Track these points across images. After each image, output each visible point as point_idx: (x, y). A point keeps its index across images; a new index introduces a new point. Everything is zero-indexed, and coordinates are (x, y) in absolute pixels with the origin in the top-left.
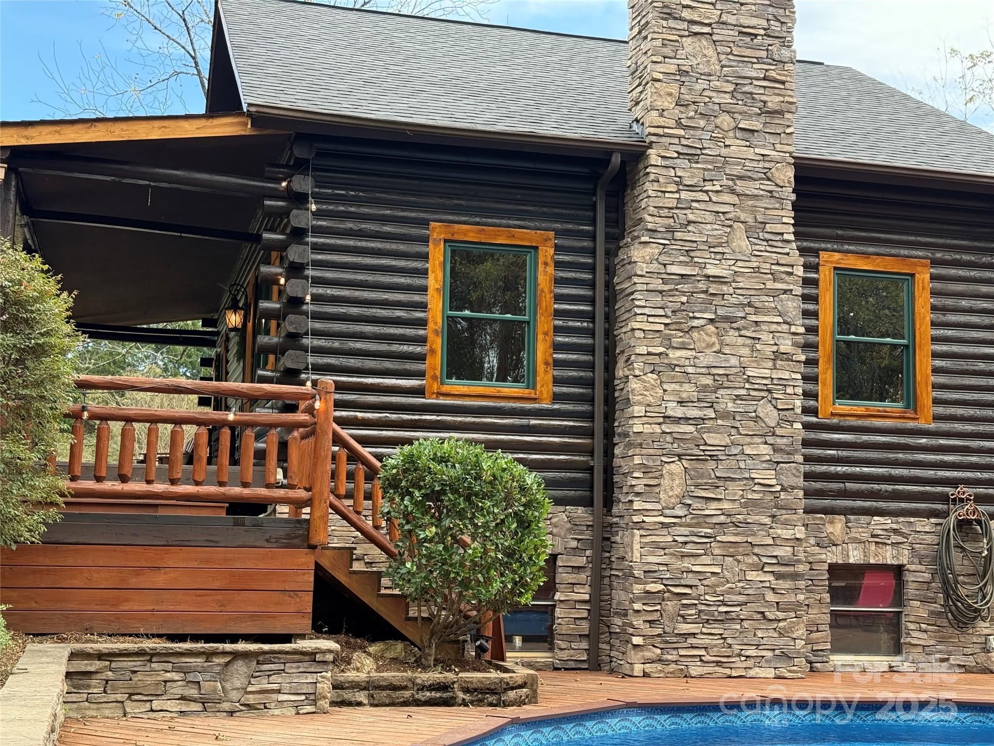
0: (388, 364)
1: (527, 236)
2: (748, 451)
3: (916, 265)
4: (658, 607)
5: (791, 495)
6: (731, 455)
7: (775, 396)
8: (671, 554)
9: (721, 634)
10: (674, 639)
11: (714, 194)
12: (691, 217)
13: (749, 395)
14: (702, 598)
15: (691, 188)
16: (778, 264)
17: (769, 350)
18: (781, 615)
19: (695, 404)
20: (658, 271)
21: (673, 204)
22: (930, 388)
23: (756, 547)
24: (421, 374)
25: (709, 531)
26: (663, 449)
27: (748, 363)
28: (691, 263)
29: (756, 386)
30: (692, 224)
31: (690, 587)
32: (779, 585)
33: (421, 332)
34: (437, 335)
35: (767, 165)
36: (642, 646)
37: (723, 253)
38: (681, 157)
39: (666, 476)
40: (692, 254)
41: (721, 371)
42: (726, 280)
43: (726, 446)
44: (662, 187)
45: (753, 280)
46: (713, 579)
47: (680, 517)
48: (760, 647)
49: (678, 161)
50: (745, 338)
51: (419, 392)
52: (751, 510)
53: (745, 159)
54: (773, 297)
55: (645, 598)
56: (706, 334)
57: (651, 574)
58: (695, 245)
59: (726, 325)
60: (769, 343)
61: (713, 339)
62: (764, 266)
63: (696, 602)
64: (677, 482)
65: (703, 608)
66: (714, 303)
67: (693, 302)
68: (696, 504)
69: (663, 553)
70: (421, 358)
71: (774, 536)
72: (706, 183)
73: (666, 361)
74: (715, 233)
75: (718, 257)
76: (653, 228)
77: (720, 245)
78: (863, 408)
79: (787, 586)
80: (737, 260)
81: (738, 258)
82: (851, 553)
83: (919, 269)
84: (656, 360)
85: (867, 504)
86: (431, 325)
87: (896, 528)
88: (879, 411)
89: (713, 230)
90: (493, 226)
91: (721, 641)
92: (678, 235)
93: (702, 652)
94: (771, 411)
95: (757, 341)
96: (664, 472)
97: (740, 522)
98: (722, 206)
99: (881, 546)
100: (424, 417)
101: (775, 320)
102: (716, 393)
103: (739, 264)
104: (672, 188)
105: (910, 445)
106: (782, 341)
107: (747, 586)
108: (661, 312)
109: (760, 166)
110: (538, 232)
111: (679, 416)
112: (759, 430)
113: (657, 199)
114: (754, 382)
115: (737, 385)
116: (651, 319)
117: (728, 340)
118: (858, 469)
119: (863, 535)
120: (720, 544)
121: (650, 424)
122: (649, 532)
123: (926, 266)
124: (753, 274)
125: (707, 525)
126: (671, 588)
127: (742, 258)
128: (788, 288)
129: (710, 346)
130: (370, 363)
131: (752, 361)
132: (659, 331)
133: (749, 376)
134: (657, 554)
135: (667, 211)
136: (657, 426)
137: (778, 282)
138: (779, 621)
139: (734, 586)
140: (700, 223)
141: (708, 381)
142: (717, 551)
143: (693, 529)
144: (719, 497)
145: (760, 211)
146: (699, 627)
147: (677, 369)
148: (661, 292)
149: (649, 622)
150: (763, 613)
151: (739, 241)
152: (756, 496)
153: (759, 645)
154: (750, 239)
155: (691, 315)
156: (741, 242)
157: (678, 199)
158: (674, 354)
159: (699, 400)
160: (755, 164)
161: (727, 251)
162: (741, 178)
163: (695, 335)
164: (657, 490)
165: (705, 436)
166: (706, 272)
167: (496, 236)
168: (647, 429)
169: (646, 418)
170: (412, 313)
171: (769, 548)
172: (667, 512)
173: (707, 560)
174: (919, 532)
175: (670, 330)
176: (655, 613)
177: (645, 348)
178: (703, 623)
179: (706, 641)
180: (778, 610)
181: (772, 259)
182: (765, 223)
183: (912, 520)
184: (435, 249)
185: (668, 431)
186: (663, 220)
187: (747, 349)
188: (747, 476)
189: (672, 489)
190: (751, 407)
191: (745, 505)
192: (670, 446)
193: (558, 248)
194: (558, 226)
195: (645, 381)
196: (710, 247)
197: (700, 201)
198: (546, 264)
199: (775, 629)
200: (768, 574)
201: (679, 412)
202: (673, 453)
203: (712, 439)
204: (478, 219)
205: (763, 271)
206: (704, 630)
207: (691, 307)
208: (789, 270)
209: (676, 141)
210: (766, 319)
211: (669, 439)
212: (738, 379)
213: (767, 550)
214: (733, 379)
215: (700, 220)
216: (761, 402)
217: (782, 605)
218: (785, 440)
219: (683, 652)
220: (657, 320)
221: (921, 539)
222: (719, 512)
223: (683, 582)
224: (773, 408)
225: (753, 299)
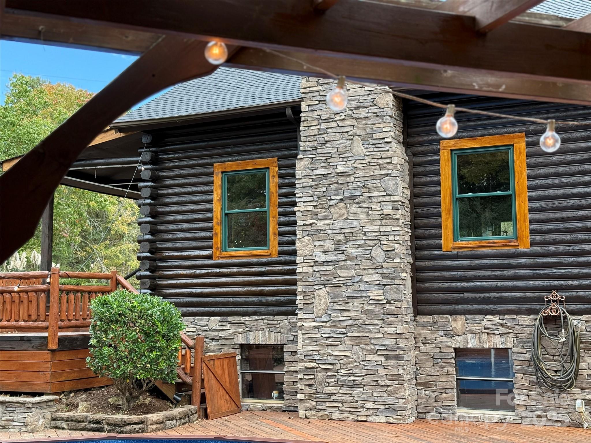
0: (195, 244)
1: (263, 162)
2: (366, 279)
3: (513, 138)
4: (313, 377)
5: (393, 306)
6: (355, 282)
7: (382, 242)
8: (320, 345)
9: (351, 394)
10: (323, 396)
11: (340, 121)
12: (327, 139)
13: (366, 244)
14: (339, 371)
15: (327, 120)
16: (382, 158)
17: (377, 214)
18: (388, 383)
19: (333, 253)
20: (308, 175)
21: (316, 132)
22: (528, 223)
23: (373, 339)
24: (210, 248)
25: (342, 330)
26: (315, 281)
27: (365, 224)
28: (329, 166)
29: (370, 238)
30: (328, 143)
31: (333, 364)
32: (387, 363)
33: (210, 225)
34: (218, 225)
35: (373, 96)
36: (304, 400)
37: (348, 157)
38: (321, 103)
39: (317, 297)
40: (329, 161)
41: (348, 231)
42: (349, 173)
43: (352, 277)
44: (309, 124)
45: (366, 171)
46: (345, 359)
47: (326, 322)
48: (376, 403)
49: (319, 105)
50: (362, 208)
51: (210, 257)
52: (368, 316)
53: (359, 96)
54: (380, 179)
55: (305, 371)
56: (339, 209)
57: (308, 357)
58: (330, 155)
59: (351, 202)
60: (377, 209)
61: (343, 211)
62: (373, 161)
63: (336, 374)
64: (323, 301)
65: (340, 377)
66: (343, 189)
67: (330, 190)
68: (334, 314)
69: (315, 344)
70: (210, 238)
71: (383, 332)
72: (336, 116)
73: (315, 228)
74: (342, 145)
75: (345, 160)
76: (304, 150)
77: (345, 153)
78: (477, 242)
79: (392, 364)
80: (356, 160)
81: (356, 159)
82: (469, 341)
83: (517, 140)
84: (309, 228)
85: (481, 307)
86: (215, 220)
87: (502, 323)
88: (489, 243)
89: (340, 144)
90: (245, 160)
91: (352, 398)
92: (319, 151)
93: (340, 405)
94: (380, 252)
95: (370, 209)
96: (315, 295)
97: (361, 324)
98: (346, 128)
99: (492, 335)
100: (212, 271)
101: (381, 194)
102: (346, 244)
103: (358, 162)
104: (315, 123)
105: (512, 265)
106: (385, 207)
107: (367, 364)
108: (311, 199)
109: (369, 98)
110: (268, 159)
111: (323, 261)
112: (372, 265)
113: (306, 131)
114: (368, 235)
115: (358, 238)
116: (305, 204)
117: (351, 210)
118: (473, 284)
119: (478, 328)
120: (350, 338)
121: (307, 267)
122: (307, 332)
123: (522, 137)
124: (366, 167)
125: (341, 327)
126: (320, 365)
127: (359, 158)
128: (388, 173)
129: (341, 215)
130: (186, 244)
131: (367, 222)
132: (310, 210)
133: (365, 232)
134: (312, 345)
135: (313, 137)
136: (311, 267)
137: (383, 170)
138: (388, 386)
139: (358, 364)
140: (333, 141)
141: (341, 237)
142: (348, 343)
143: (333, 329)
144: (348, 309)
145: (369, 127)
146: (337, 389)
147: (322, 232)
148: (311, 187)
149: (308, 385)
150: (377, 381)
151: (357, 148)
152: (371, 307)
153: (375, 401)
154: (364, 145)
155: (329, 198)
156: (359, 148)
157: (319, 129)
158: (320, 223)
159: (335, 250)
160: (366, 97)
161: (350, 155)
162: (356, 108)
163: (332, 210)
164: (312, 306)
165: (338, 272)
166: (338, 170)
167: (247, 165)
168: (305, 270)
169: (304, 264)
170: (205, 214)
171: (380, 340)
172: (317, 319)
173: (341, 348)
174: (522, 325)
175: (318, 209)
176: (311, 380)
177: (302, 221)
178: (340, 387)
179: (342, 398)
180: (387, 379)
181: (377, 155)
182: (373, 134)
183: (515, 317)
184: (216, 178)
185: (317, 270)
186: (311, 143)
187: (364, 215)
188: (365, 294)
189: (320, 305)
190: (367, 251)
191: (364, 313)
192: (319, 279)
193: (280, 167)
194: (279, 154)
195: (303, 242)
196: (339, 155)
197: (332, 128)
198: (274, 177)
199: (385, 391)
200: (381, 357)
201: (323, 258)
202: (320, 283)
203: (342, 273)
204: (237, 158)
205: (372, 164)
206: (341, 391)
207: (329, 193)
208: (389, 161)
209: (317, 94)
210: (375, 194)
211: (318, 275)
212: (359, 235)
213: (379, 341)
214: (355, 235)
215: (332, 139)
216: (374, 248)
217: (389, 376)
218: (389, 270)
219: (328, 404)
220: (309, 204)
221: (522, 330)
222: (349, 318)
223: (327, 362)
224: (381, 250)
225: (366, 183)
